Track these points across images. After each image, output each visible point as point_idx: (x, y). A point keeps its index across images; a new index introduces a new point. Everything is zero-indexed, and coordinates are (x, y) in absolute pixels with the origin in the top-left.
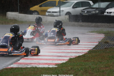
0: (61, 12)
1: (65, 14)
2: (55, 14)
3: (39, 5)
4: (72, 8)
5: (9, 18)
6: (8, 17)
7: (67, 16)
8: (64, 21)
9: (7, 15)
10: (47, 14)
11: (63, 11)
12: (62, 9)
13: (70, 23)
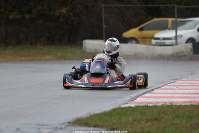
0: (178, 38)
1: (185, 41)
2: (167, 42)
3: (138, 28)
4: (197, 31)
5: (89, 51)
6: (85, 48)
7: (190, 45)
8: (185, 53)
9: (84, 45)
10: (154, 41)
11: (181, 36)
12: (179, 33)
13: (195, 56)
